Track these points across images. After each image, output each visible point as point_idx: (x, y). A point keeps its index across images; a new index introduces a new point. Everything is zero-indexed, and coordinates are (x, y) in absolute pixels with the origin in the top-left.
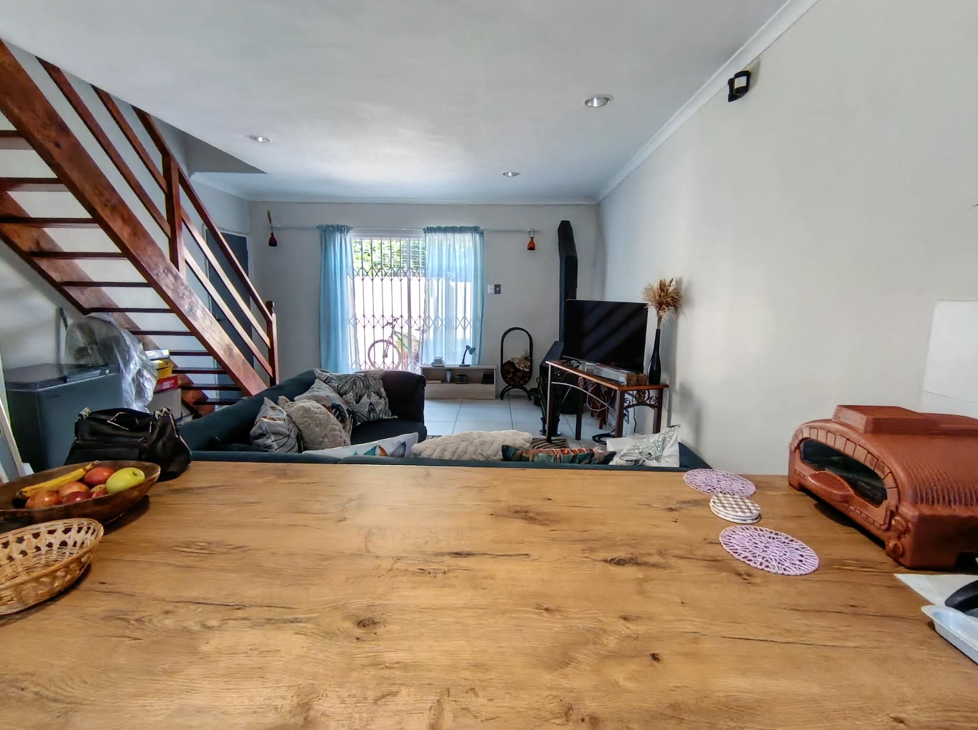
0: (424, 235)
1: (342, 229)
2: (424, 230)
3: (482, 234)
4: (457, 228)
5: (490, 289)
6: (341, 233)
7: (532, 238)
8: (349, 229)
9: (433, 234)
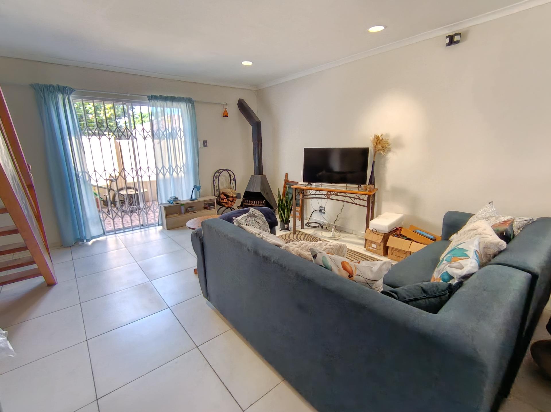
0: (148, 102)
1: (64, 90)
2: (148, 97)
3: (193, 104)
4: (175, 97)
5: (201, 144)
6: (63, 93)
7: (226, 109)
8: (72, 91)
9: (156, 101)
